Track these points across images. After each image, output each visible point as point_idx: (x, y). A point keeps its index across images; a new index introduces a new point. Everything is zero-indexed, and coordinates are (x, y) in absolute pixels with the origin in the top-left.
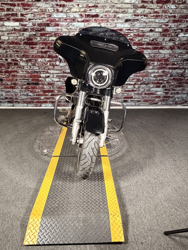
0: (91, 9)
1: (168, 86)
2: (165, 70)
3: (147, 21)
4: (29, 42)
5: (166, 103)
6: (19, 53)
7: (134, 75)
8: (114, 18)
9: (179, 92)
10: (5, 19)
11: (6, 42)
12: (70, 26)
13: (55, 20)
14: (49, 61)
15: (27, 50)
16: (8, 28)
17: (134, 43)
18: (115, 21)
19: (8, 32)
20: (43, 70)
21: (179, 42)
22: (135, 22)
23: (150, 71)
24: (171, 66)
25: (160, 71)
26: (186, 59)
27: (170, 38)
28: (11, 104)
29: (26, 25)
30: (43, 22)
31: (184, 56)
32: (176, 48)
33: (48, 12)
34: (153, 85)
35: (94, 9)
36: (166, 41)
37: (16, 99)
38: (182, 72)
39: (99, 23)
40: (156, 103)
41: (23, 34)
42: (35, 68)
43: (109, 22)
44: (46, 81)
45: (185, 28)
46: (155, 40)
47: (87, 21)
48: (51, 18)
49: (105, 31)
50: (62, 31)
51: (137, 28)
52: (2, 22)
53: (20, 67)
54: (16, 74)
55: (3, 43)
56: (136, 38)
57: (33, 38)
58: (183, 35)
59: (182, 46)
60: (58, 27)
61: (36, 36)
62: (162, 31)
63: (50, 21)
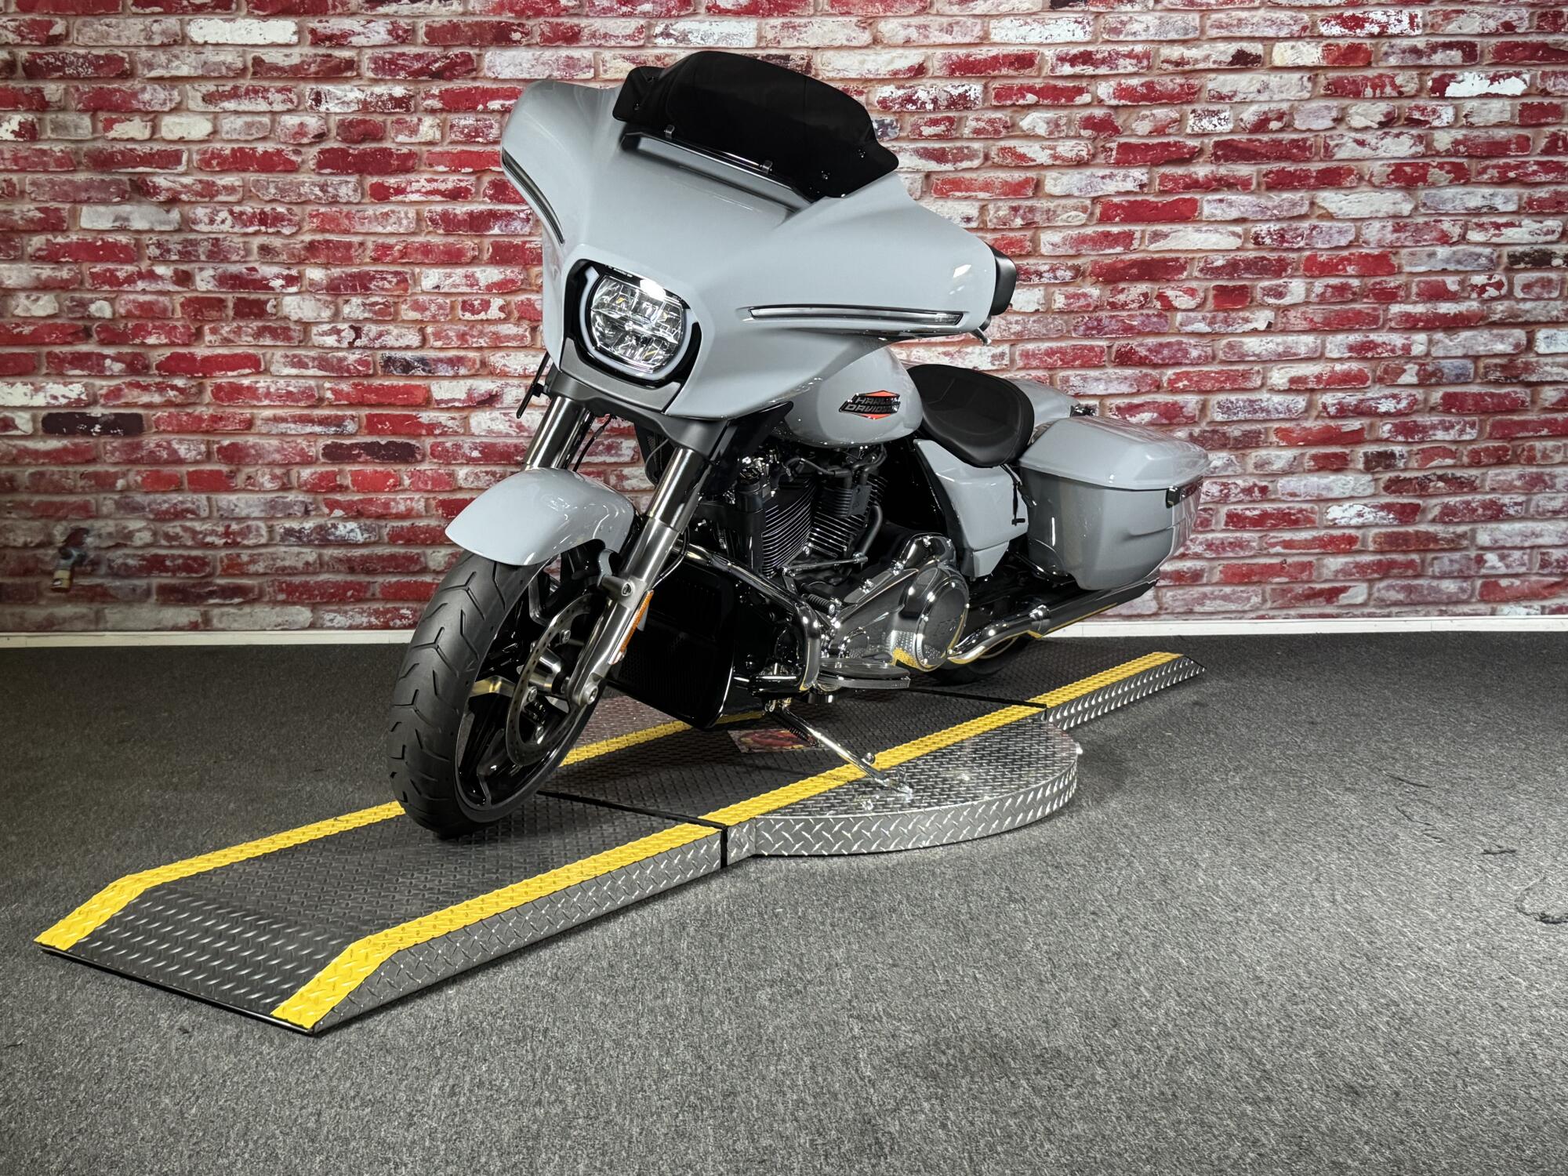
1: (1409, 452)
2: (1373, 336)
4: (355, 149)
5: (1409, 589)
6: (278, 233)
7: (1139, 381)
9: (1506, 500)
11: (196, 157)
12: (660, 41)
13: (554, 2)
14: (504, 287)
15: (345, 209)
16: (210, 56)
17: (1120, 146)
18: (981, 6)
19: (211, 87)
20: (451, 354)
21: (1459, 134)
22: (1123, 8)
23: (1252, 344)
24: (1419, 309)
25: (1337, 344)
26: (1525, 254)
27: (1383, 107)
28: (189, 614)
29: (345, 35)
30: (464, 14)
31: (1510, 234)
32: (1434, 174)
34: (1288, 454)
36: (1356, 130)
37: (234, 567)
38: (1509, 349)
39: (867, 23)
40: (1331, 595)
41: (318, 99)
42: (390, 341)
43: (938, 14)
44: (468, 433)
45: (1494, 41)
46: (1274, 125)
47: (782, 9)
49: (910, 69)
50: (595, 78)
51: (1139, 49)
52: (171, 23)
53: (281, 332)
54: (246, 382)
55: (168, 159)
56: (1134, 116)
57: (384, 122)
58: (1484, 87)
59: (1488, 162)
60: (576, 53)
61: (408, 110)
62: (1324, 63)
63: (516, 12)
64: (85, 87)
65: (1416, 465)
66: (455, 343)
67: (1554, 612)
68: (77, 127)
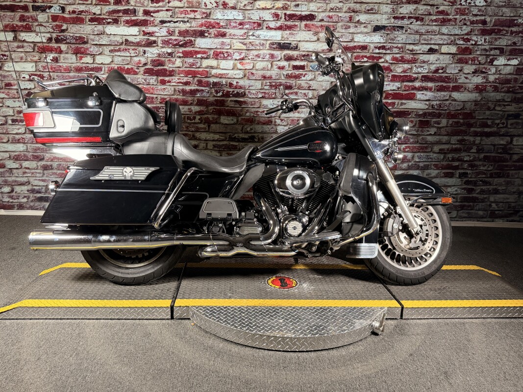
0: (297, 3)
1: (473, 173)
2: (465, 137)
3: (423, 29)
4: (156, 69)
5: (469, 213)
8: (348, 22)
9: (500, 188)
10: (109, 20)
11: (106, 69)
12: (251, 37)
13: (218, 24)
14: (200, 113)
15: (152, 86)
16: (112, 38)
17: (392, 75)
18: (352, 30)
19: (112, 48)
21: (497, 76)
22: (395, 33)
23: (429, 138)
24: (479, 130)
25: (454, 139)
26: (512, 114)
27: (474, 67)
29: (153, 33)
30: (190, 27)
31: (508, 108)
32: (488, 88)
33: (204, 7)
34: (437, 171)
35: (306, 3)
36: (466, 74)
38: (505, 143)
39: (316, 33)
41: (144, 52)
43: (338, 32)
45: (510, 48)
46: (440, 71)
47: (289, 28)
48: (208, 20)
50: (231, 48)
51: (400, 45)
52: (100, 27)
55: (98, 69)
56: (397, 66)
57: (165, 60)
58: (506, 62)
59: (504, 85)
60: (224, 40)
61: (172, 57)
62: (457, 53)
63: (207, 27)
64: (73, 46)
65: (474, 177)
66: (185, 129)
67: (510, 221)
68: (71, 59)
